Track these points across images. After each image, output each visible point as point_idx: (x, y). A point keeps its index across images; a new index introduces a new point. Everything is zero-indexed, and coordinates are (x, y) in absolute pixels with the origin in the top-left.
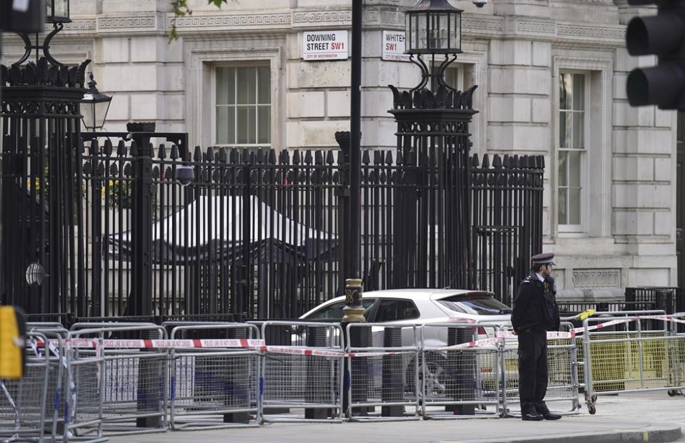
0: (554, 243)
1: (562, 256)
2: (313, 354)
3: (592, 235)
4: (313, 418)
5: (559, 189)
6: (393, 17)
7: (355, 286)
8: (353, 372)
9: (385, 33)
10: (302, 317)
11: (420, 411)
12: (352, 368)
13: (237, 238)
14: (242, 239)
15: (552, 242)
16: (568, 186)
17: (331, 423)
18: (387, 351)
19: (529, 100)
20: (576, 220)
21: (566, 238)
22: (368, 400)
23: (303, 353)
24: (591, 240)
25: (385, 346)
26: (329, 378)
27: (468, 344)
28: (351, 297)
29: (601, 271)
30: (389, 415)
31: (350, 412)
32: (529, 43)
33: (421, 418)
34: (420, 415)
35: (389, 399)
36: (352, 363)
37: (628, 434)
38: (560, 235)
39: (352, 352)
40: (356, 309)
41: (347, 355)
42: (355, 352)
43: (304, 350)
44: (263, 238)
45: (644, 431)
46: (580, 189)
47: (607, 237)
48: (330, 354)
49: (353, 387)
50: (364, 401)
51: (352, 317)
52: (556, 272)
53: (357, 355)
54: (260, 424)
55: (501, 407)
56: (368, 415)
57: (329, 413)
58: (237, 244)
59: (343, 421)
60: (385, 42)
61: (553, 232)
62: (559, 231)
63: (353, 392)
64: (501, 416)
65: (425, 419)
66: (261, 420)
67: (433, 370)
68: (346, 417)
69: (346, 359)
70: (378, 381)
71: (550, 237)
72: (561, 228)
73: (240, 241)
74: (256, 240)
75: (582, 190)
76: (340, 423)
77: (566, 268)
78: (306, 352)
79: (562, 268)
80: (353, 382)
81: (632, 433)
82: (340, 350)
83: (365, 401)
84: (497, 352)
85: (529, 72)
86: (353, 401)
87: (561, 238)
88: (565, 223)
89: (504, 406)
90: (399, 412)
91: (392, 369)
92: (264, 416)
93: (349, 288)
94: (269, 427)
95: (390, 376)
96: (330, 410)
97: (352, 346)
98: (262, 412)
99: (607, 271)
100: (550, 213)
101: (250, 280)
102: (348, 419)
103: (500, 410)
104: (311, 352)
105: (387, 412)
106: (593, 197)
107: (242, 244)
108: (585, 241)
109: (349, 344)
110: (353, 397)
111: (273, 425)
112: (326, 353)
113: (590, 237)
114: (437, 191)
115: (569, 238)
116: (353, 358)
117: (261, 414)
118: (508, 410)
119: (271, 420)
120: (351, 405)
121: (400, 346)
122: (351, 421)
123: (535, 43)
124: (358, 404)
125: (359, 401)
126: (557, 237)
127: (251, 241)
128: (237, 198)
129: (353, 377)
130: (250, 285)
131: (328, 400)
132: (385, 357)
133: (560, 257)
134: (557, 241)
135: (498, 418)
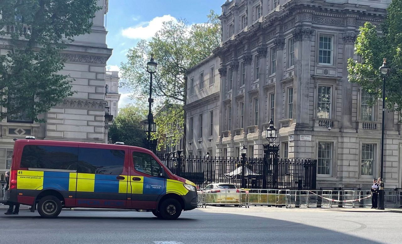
6: (303, 132)
9: (301, 135)
19: (349, 149)
32: (349, 138)
60: (301, 137)
85: (349, 144)
123: (351, 138)
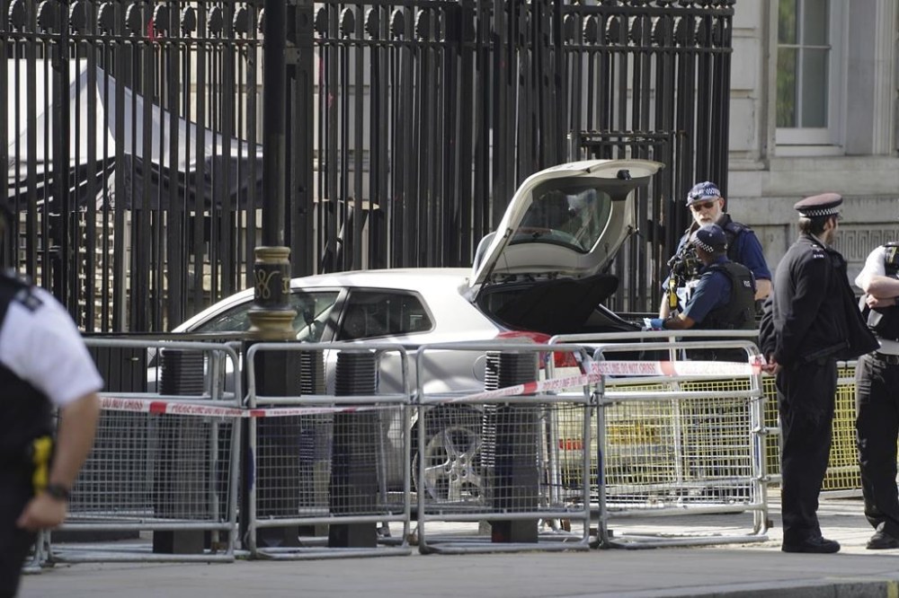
0: (767, 169)
1: (783, 196)
2: (168, 411)
3: (851, 151)
4: (170, 552)
5: (779, 50)
7: (274, 261)
8: (260, 452)
10: (180, 329)
11: (412, 536)
12: (260, 441)
13: (40, 155)
14: (51, 157)
15: (762, 166)
16: (801, 46)
17: (209, 562)
18: (338, 405)
20: (818, 118)
21: (791, 158)
22: (302, 510)
23: (146, 409)
24: (847, 161)
25: (338, 394)
26: (207, 464)
27: (520, 389)
28: (266, 286)
29: (869, 228)
30: (344, 544)
31: (254, 538)
33: (415, 550)
34: (413, 544)
35: (341, 510)
36: (260, 431)
37: (853, 586)
38: (780, 151)
39: (259, 406)
40: (277, 313)
41: (246, 414)
42: (267, 406)
43: (148, 402)
44: (100, 156)
45: (890, 581)
46: (827, 51)
47: (884, 155)
48: (209, 411)
49: (260, 484)
50: (291, 513)
51: (268, 330)
52: (769, 232)
53: (269, 413)
54: (42, 566)
55: (595, 526)
56: (301, 544)
57: (207, 542)
58: (40, 169)
59: (237, 557)
61: (763, 145)
62: (777, 142)
63: (260, 494)
64: (594, 546)
65: (424, 552)
66: (46, 557)
67: (464, 445)
68: (244, 547)
69: (246, 421)
70: (323, 470)
71: (757, 155)
72: (783, 135)
73: (46, 162)
74: (84, 160)
75: (831, 52)
76: (229, 562)
77: (791, 222)
78: (153, 406)
79: (783, 222)
80: (260, 473)
81: (861, 584)
82: (232, 402)
83: (296, 514)
84: (586, 406)
86: (260, 515)
87: (783, 158)
88: (793, 124)
89: (601, 524)
90: (367, 536)
91: (354, 444)
92: (52, 546)
93: (261, 266)
94: (64, 574)
95: (347, 460)
96: (208, 533)
97: (259, 393)
98: (49, 540)
99: (882, 228)
100: (758, 103)
101: (69, 248)
102: (249, 553)
103: (592, 532)
104: (164, 406)
105: (339, 537)
106: (855, 67)
107: (51, 168)
108: (835, 164)
109: (252, 390)
110: (260, 505)
111: (74, 568)
112: (199, 409)
113: (847, 155)
114: (492, 54)
115: (799, 158)
116: (261, 420)
117: (46, 544)
118: (610, 532)
119: (68, 558)
120: (256, 522)
121: (371, 393)
122: (254, 558)
124: (272, 521)
125: (273, 513)
126: (773, 155)
127: (72, 164)
128: (40, 64)
129: (260, 462)
130: (70, 258)
131: (203, 513)
132: (337, 417)
133: (777, 199)
134: (773, 164)
135: (585, 550)
